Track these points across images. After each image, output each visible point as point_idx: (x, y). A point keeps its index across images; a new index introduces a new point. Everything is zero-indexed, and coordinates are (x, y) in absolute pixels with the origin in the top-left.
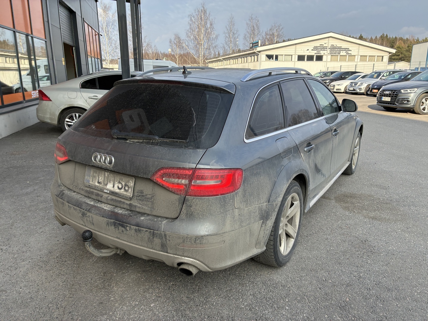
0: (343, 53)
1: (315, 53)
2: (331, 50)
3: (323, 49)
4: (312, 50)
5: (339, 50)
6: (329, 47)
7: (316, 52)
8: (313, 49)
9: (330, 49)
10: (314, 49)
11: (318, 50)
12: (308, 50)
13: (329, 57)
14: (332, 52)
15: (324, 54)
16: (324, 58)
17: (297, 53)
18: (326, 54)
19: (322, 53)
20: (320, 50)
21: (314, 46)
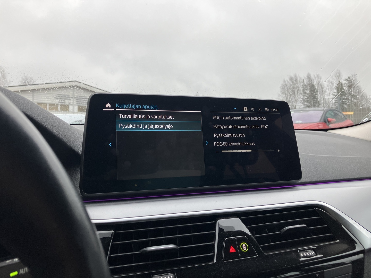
1: (60, 102)
2: (78, 100)
3: (68, 98)
5: (86, 100)
6: (75, 97)
7: (59, 100)
8: (55, 96)
9: (76, 99)
10: (57, 97)
11: (62, 99)
13: (76, 108)
14: (79, 102)
15: (70, 103)
16: (71, 108)
18: (71, 103)
19: (67, 102)
20: (64, 99)
21: (58, 94)
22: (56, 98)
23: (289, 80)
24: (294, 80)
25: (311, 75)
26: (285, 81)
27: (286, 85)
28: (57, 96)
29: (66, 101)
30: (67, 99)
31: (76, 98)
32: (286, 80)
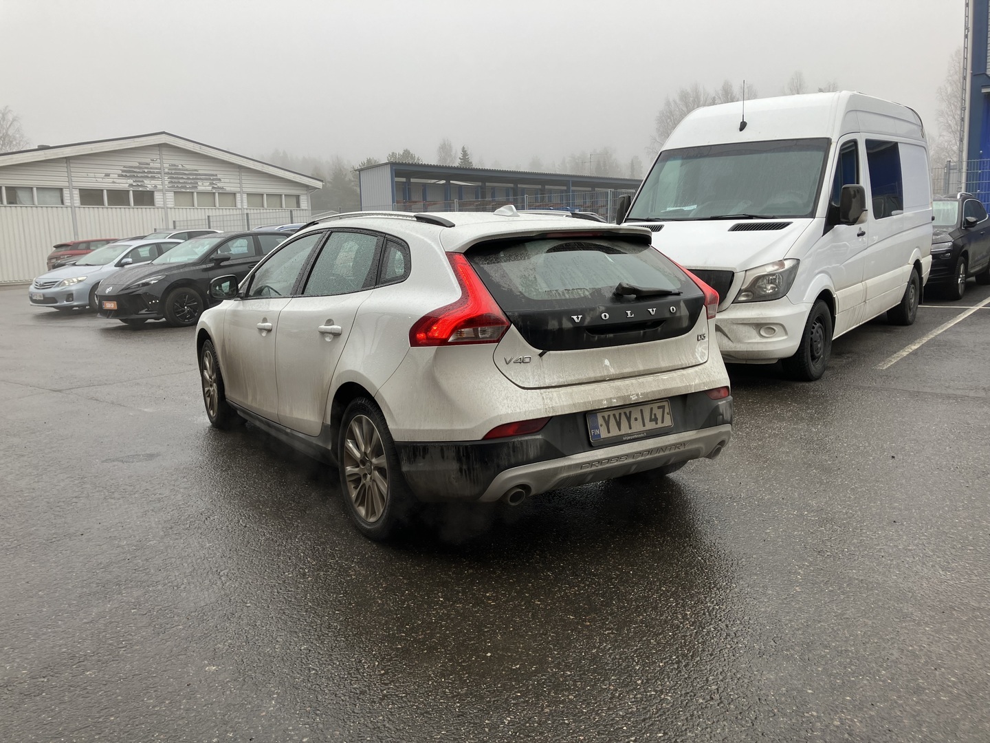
0: (204, 186)
1: (131, 185)
2: (173, 178)
3: (150, 175)
4: (120, 176)
5: (193, 179)
6: (166, 170)
7: (131, 181)
8: (120, 172)
9: (170, 176)
10: (124, 174)
11: (137, 176)
12: (107, 175)
13: (170, 195)
14: (175, 183)
15: (156, 186)
16: (158, 197)
17: (75, 184)
18: (160, 187)
19: (149, 185)
20: (142, 177)
21: (124, 167)
22: (122, 176)
23: (678, 101)
24: (691, 99)
25: (732, 87)
26: (668, 104)
27: (671, 112)
28: (123, 171)
29: (146, 182)
30: (147, 177)
31: (168, 173)
32: (671, 100)
